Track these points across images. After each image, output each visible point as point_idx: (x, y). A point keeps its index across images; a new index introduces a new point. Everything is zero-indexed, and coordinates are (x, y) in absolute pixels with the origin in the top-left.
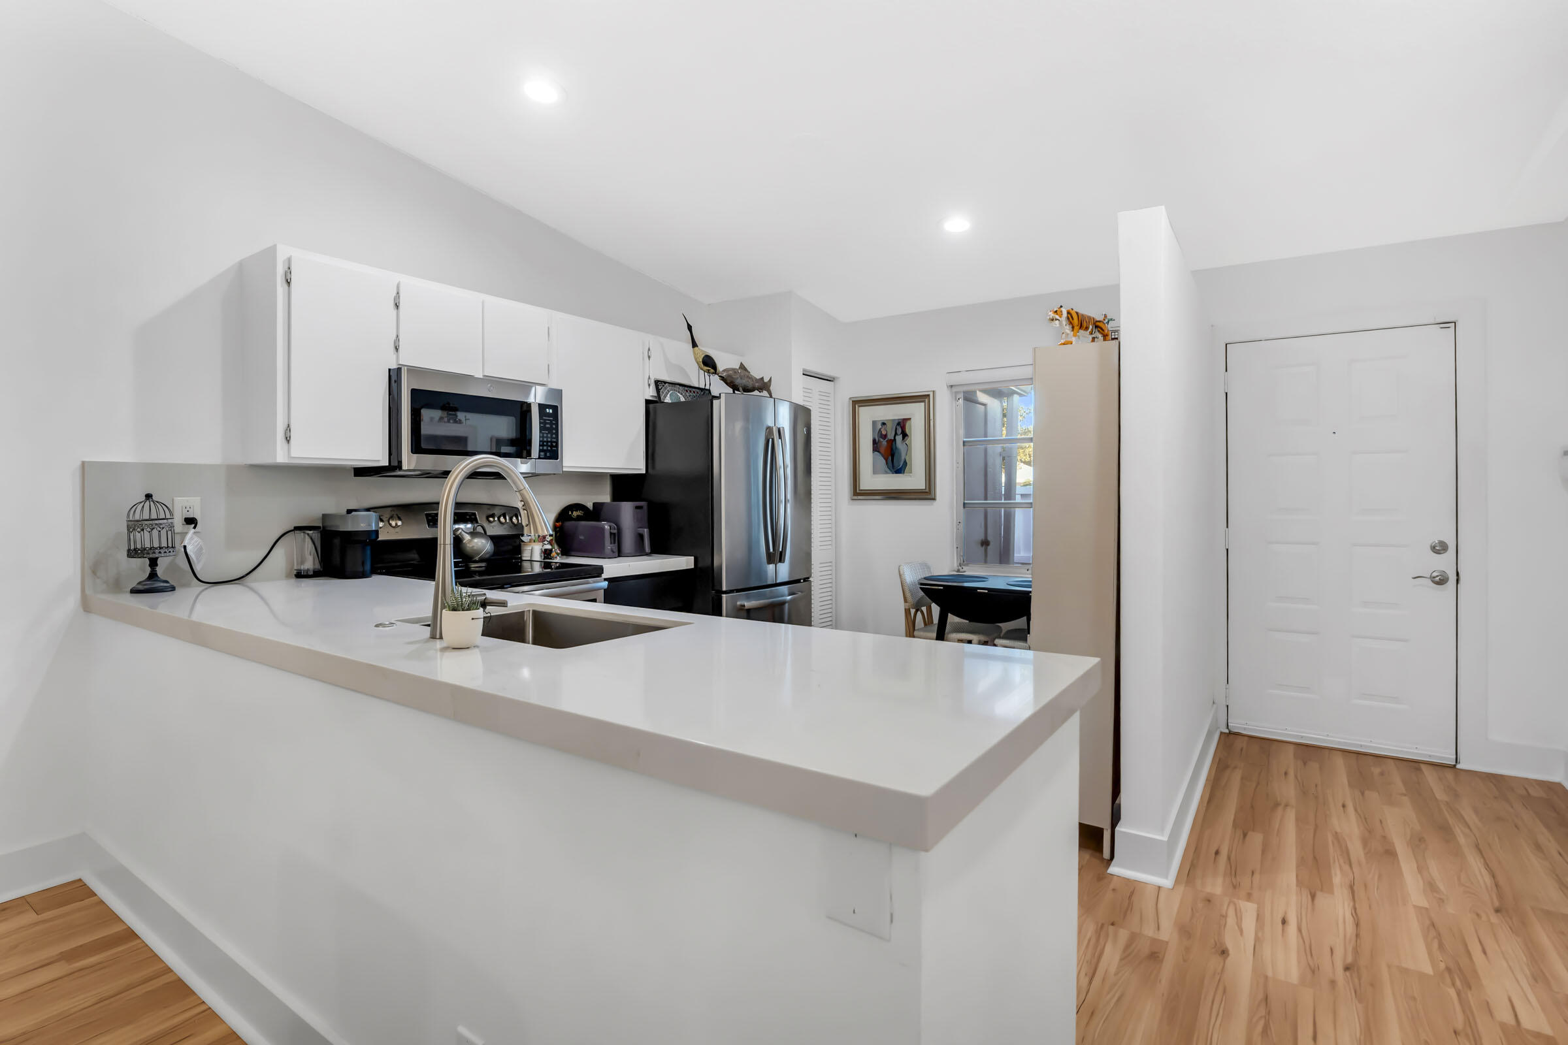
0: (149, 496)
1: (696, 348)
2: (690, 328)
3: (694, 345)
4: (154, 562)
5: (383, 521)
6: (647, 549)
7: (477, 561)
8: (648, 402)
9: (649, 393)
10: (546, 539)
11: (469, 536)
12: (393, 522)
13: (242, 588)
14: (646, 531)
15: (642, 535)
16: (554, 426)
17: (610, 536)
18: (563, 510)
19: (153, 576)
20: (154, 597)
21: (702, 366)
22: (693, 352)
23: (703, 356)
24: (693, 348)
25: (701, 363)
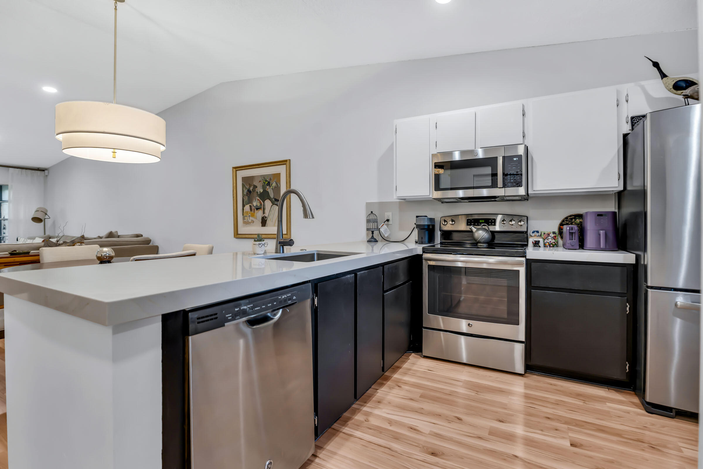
0: (372, 212)
1: (665, 79)
2: (656, 65)
3: (663, 76)
4: (373, 232)
5: (447, 222)
6: (602, 245)
7: (479, 242)
8: (625, 136)
9: (626, 128)
10: (550, 235)
11: (475, 230)
12: (451, 223)
13: (404, 244)
14: (602, 232)
15: (600, 235)
16: (519, 167)
17: (570, 235)
18: (567, 218)
19: (373, 236)
20: (373, 244)
21: (675, 91)
22: (663, 83)
23: (674, 82)
24: (662, 79)
25: (672, 89)
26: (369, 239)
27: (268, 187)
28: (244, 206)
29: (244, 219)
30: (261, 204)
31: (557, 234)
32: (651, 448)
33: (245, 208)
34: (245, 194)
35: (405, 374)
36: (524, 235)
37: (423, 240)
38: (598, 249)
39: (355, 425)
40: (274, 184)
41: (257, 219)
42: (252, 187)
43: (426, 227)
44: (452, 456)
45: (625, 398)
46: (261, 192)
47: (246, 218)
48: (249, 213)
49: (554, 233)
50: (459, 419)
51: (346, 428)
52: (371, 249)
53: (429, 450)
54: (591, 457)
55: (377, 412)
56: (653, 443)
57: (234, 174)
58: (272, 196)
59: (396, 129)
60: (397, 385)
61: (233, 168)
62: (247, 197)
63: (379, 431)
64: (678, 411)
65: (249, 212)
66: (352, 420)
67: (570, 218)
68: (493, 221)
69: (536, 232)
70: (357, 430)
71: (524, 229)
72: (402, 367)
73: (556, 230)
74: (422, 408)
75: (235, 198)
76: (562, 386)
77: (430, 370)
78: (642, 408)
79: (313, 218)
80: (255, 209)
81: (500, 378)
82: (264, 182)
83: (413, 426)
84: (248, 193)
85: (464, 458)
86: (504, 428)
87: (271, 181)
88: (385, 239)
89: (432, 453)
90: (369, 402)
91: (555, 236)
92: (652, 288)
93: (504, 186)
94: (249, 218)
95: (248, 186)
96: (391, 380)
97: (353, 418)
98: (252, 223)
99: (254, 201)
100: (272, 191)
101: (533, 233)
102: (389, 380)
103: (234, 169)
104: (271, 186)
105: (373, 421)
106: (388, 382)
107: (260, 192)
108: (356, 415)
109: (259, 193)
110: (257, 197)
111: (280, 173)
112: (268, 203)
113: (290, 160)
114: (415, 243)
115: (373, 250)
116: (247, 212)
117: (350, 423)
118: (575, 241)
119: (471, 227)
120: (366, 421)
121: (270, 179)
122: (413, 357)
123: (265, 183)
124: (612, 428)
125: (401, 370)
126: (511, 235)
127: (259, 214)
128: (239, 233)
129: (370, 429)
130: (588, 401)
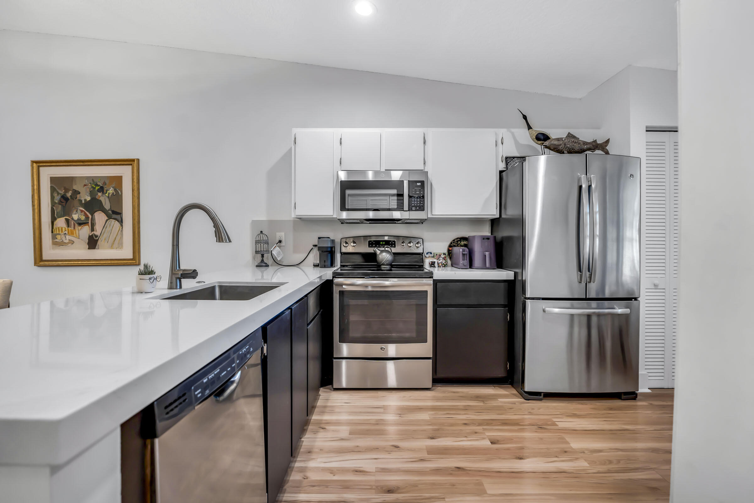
0: (261, 232)
1: (530, 130)
2: (525, 117)
3: (529, 127)
4: (263, 256)
5: (348, 244)
6: (488, 265)
7: (383, 264)
8: (501, 172)
9: (502, 166)
10: (441, 256)
11: (379, 252)
12: (352, 244)
13: (299, 268)
14: (487, 253)
15: (485, 256)
16: (422, 192)
17: (463, 256)
18: (454, 240)
19: (262, 261)
20: (263, 269)
21: (536, 141)
22: (529, 133)
23: (536, 134)
24: (528, 130)
25: (535, 139)
26: (258, 264)
27: (100, 194)
28: (53, 219)
29: (54, 237)
30: (87, 218)
31: (447, 255)
32: (540, 428)
33: (55, 223)
34: (57, 202)
35: (322, 413)
36: (420, 257)
37: (326, 264)
38: (484, 267)
39: (294, 487)
40: (111, 191)
41: (79, 238)
42: (71, 192)
43: (329, 250)
44: (407, 487)
45: (508, 392)
46: (88, 200)
47: (58, 237)
48: (64, 230)
49: (444, 254)
50: (397, 447)
51: (285, 495)
52: (261, 275)
53: (384, 489)
54: (508, 449)
55: (312, 464)
56: (539, 424)
57: (35, 170)
58: (107, 206)
59: (295, 139)
60: (320, 427)
61: (33, 162)
62: (60, 206)
63: (323, 485)
64: (546, 394)
65: (65, 228)
66: (288, 482)
67: (456, 240)
68: (393, 243)
69: (429, 253)
70: (300, 493)
71: (420, 250)
72: (316, 405)
73: (446, 251)
74: (358, 446)
75: (36, 207)
76: (462, 392)
77: (347, 403)
78: (521, 397)
79: (230, 241)
80: (76, 225)
81: (413, 396)
82: (93, 187)
83: (357, 468)
84: (63, 200)
85: (417, 485)
86: (437, 444)
87: (105, 186)
88: (277, 263)
89: (388, 491)
90: (298, 456)
91: (445, 257)
92: (529, 298)
93: (410, 209)
94: (64, 237)
95: (62, 191)
96: (311, 423)
97: (289, 480)
98: (70, 245)
99: (75, 212)
100: (107, 200)
101: (427, 254)
102: (310, 424)
103: (34, 164)
104: (106, 193)
105: (314, 476)
106: (309, 427)
107: (85, 200)
108: (290, 475)
109: (83, 202)
110: (79, 207)
111: (121, 177)
112: (100, 217)
113: (138, 160)
114: (313, 266)
115: (262, 276)
116: (60, 228)
117: (287, 487)
118: (466, 262)
119: (375, 250)
120: (305, 479)
121: (105, 183)
122: (323, 393)
123: (95, 188)
124: (511, 420)
125: (316, 410)
126: (410, 256)
127: (85, 231)
128: (44, 259)
129: (314, 486)
130: (486, 401)
